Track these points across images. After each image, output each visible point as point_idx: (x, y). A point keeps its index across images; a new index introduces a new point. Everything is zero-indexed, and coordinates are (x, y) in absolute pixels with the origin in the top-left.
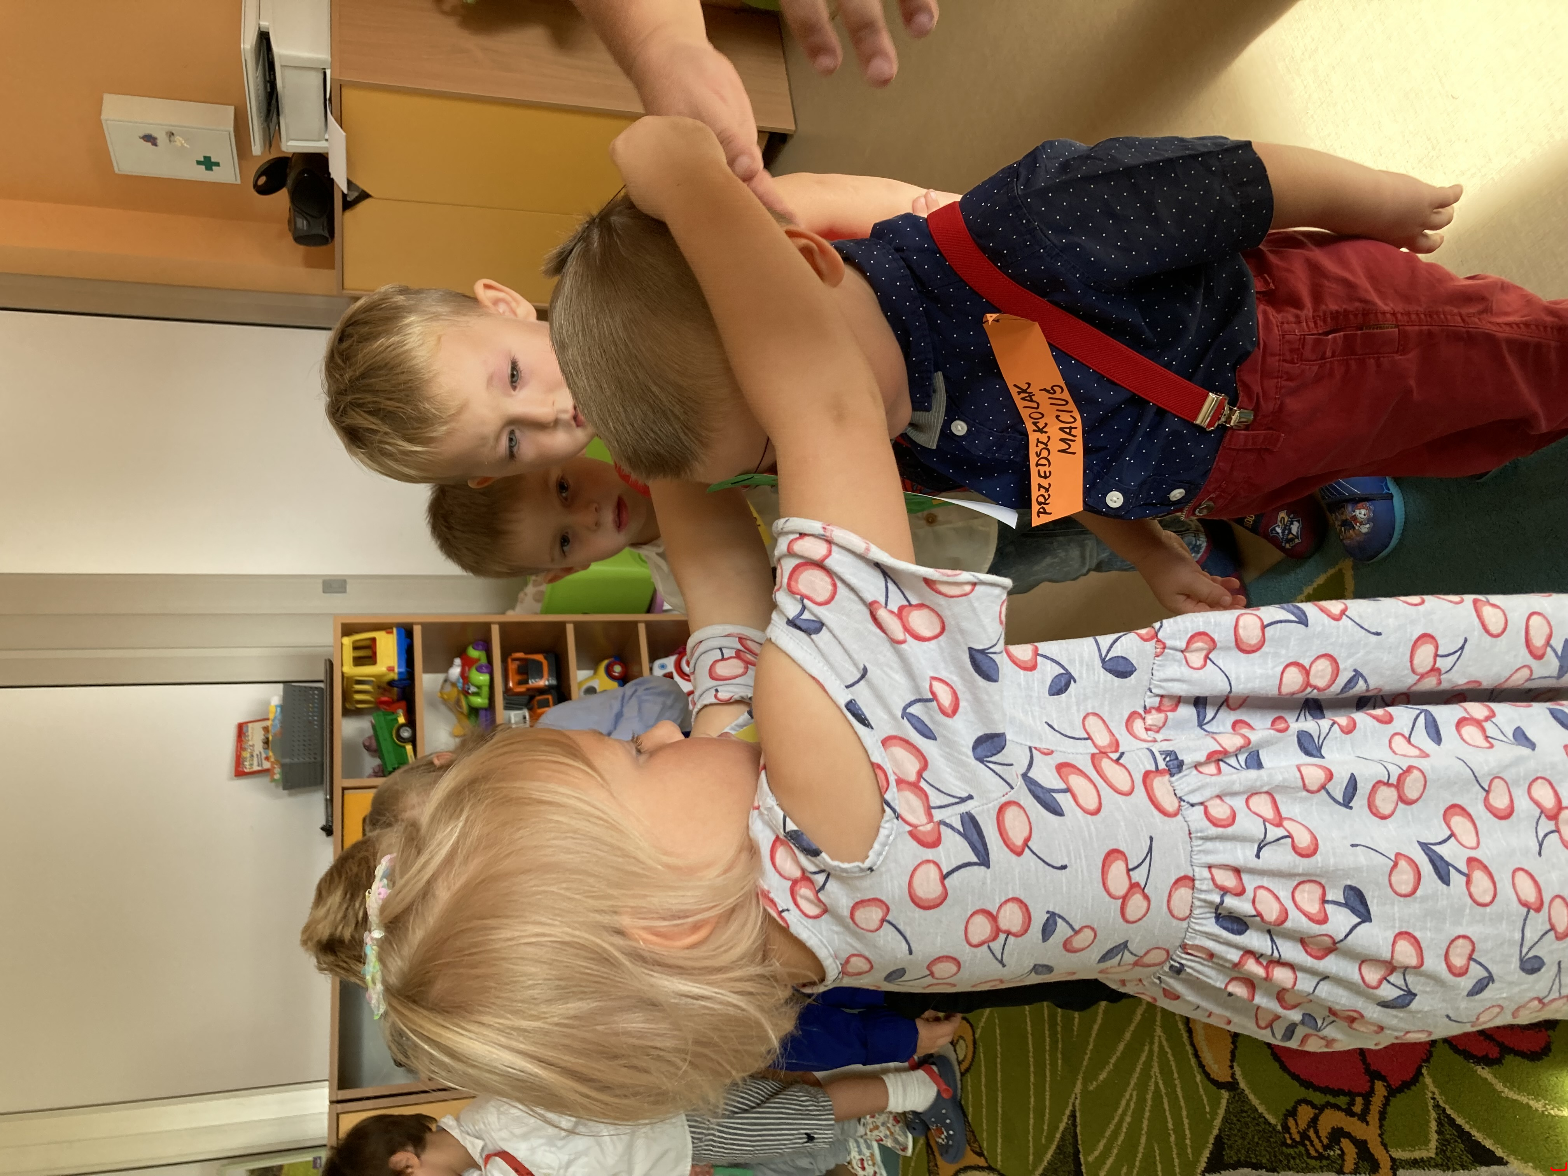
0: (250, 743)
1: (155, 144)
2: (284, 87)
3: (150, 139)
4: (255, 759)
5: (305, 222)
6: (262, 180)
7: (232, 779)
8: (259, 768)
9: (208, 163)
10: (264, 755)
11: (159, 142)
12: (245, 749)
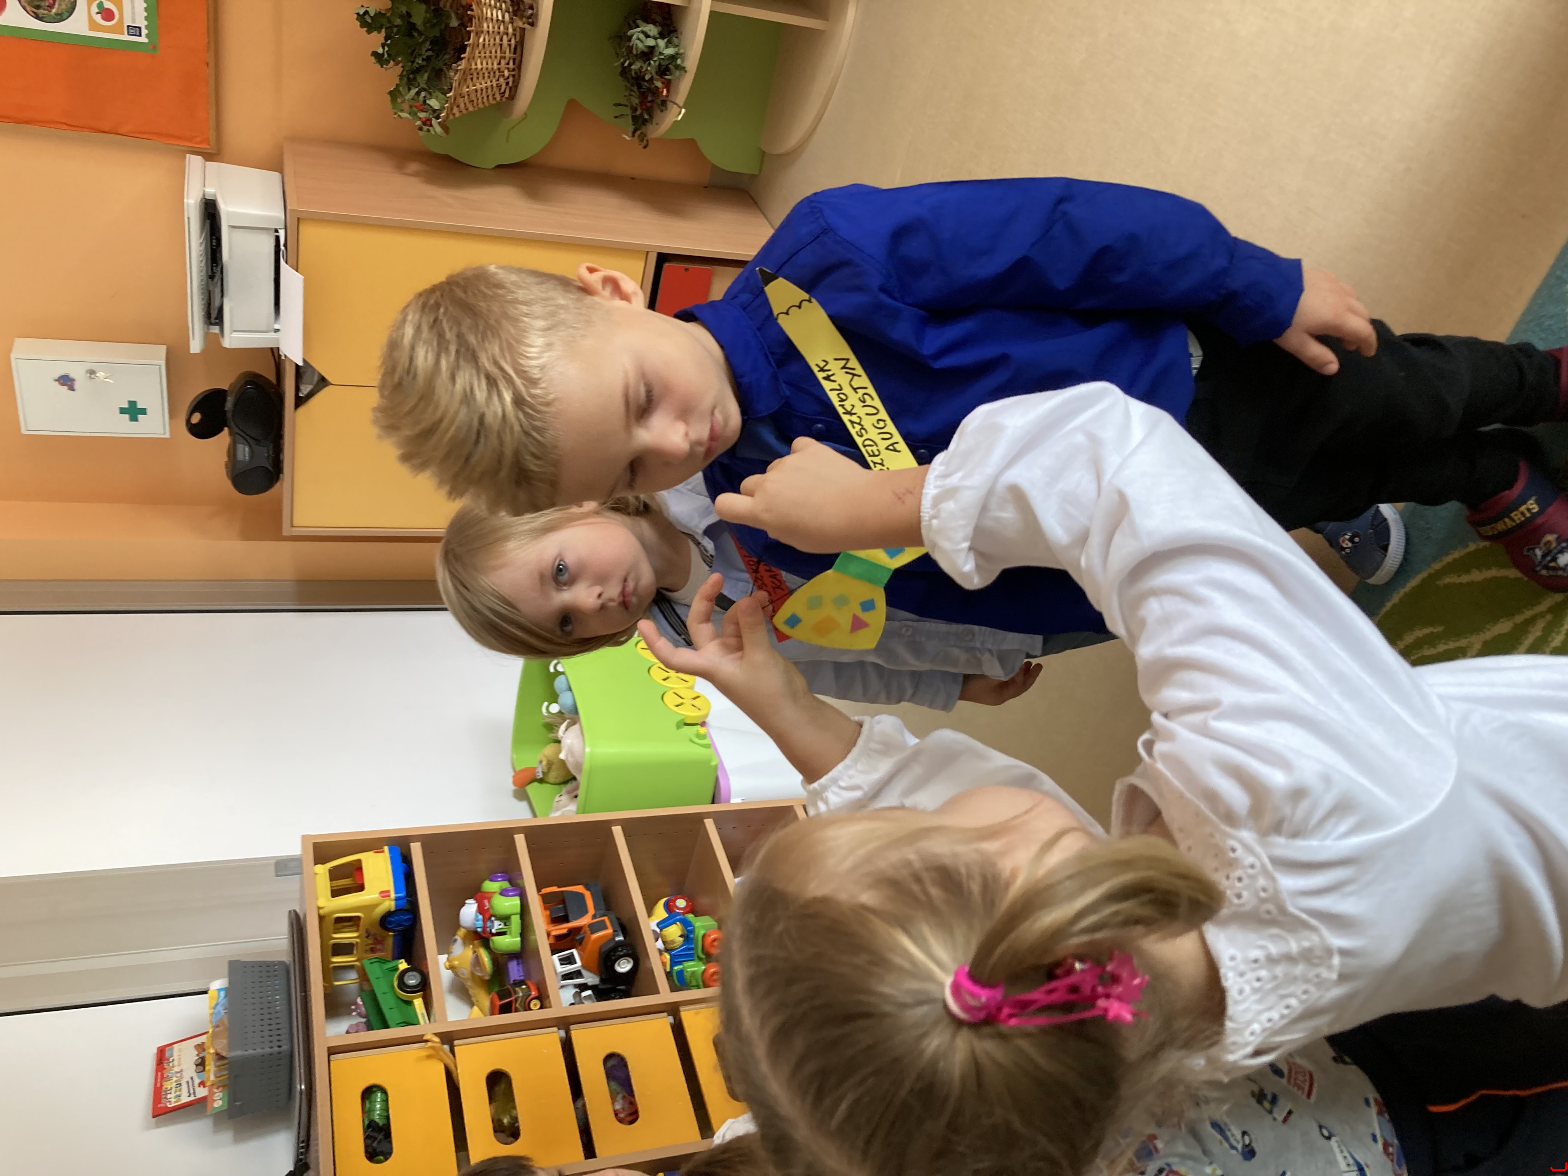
0: (177, 1069)
1: (72, 389)
2: (230, 257)
3: (66, 381)
4: (184, 1087)
5: (247, 449)
6: (196, 418)
7: (148, 1128)
8: (192, 1098)
9: (133, 411)
10: (197, 1081)
11: (77, 386)
12: (169, 1079)
